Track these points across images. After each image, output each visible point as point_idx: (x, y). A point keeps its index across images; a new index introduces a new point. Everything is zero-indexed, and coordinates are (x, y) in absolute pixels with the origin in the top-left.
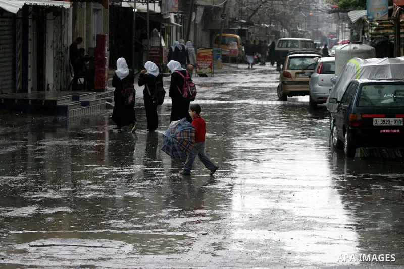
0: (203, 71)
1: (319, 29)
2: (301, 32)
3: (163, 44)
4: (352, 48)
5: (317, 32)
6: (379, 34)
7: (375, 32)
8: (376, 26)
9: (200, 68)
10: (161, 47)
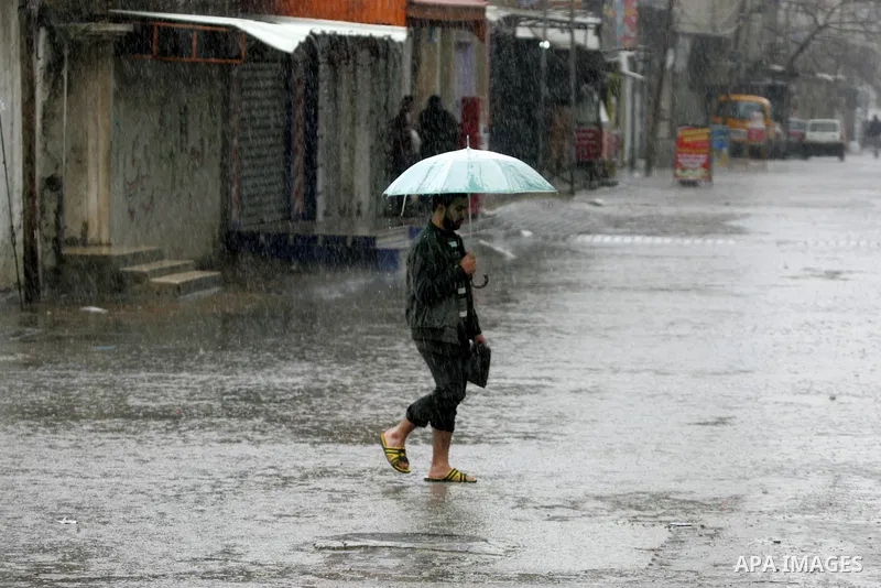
0: (690, 176)
3: (604, 117)
9: (684, 169)
10: (598, 123)
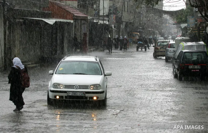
1: (170, 31)
2: (163, 32)
4: (182, 38)
5: (170, 32)
6: (192, 33)
7: (191, 32)
8: (191, 30)
